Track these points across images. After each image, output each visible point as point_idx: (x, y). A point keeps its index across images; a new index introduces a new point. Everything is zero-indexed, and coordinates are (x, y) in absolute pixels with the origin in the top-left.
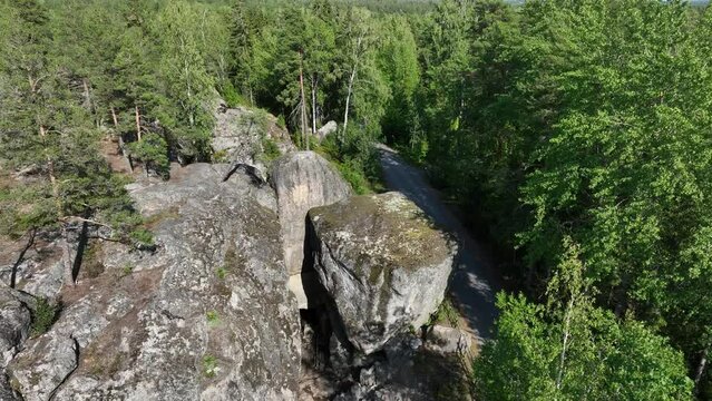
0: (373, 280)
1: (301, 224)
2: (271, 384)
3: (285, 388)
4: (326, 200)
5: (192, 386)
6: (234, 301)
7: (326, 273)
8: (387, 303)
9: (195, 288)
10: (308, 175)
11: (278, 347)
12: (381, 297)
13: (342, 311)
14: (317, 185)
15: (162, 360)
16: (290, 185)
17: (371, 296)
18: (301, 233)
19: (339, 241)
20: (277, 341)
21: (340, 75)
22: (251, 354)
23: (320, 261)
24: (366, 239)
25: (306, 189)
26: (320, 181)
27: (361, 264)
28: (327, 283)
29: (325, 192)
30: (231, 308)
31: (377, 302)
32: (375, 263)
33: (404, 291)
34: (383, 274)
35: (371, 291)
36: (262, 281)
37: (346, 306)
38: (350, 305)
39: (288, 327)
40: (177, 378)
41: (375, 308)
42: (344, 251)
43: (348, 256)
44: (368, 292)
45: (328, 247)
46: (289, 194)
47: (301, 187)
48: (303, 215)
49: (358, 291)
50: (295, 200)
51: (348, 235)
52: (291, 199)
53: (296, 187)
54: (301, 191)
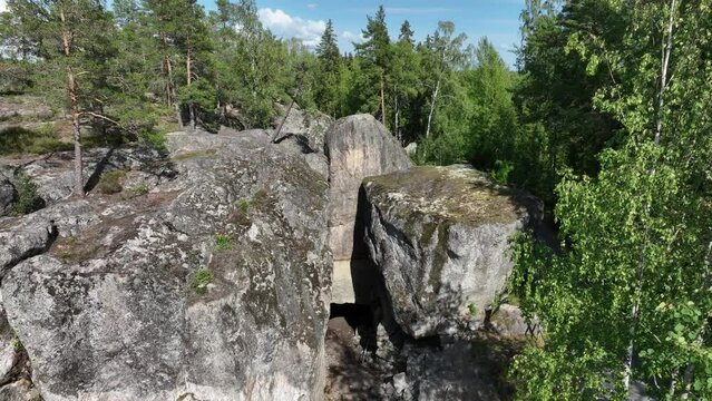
0: (426, 240)
1: (354, 195)
2: (285, 334)
3: (302, 342)
4: (383, 168)
5: (177, 298)
6: (253, 233)
7: (374, 243)
8: (441, 269)
9: (211, 212)
10: (363, 138)
11: (300, 293)
12: (435, 262)
13: (389, 284)
14: (373, 151)
15: (145, 260)
16: (344, 148)
17: (423, 262)
18: (353, 209)
19: (390, 202)
20: (300, 288)
21: (422, 90)
22: (261, 287)
23: (369, 231)
24: (422, 199)
25: (361, 155)
26: (377, 147)
27: (413, 222)
28: (376, 256)
29: (383, 161)
30: (248, 239)
31: (429, 267)
32: (429, 220)
33: (461, 252)
34: (437, 231)
35: (422, 255)
36: (292, 224)
37: (394, 278)
38: (398, 276)
39: (316, 277)
40: (159, 283)
41: (427, 276)
42: (395, 212)
43: (398, 216)
44: (419, 257)
45: (378, 210)
46: (342, 158)
47: (356, 151)
48: (357, 185)
49: (409, 258)
50: (349, 167)
51: (401, 196)
52: (344, 165)
53: (350, 151)
54: (356, 156)
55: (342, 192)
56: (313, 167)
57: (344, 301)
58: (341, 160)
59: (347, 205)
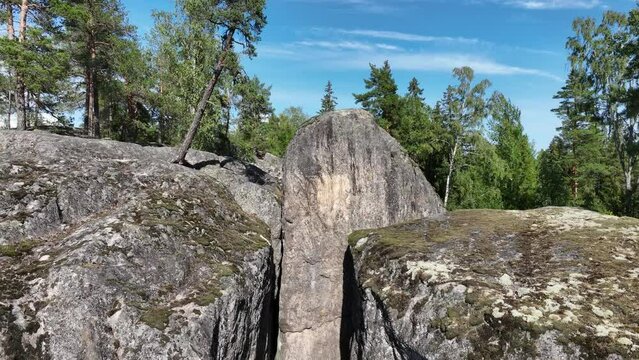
1: (334, 269)
4: (392, 215)
10: (351, 151)
14: (372, 176)
16: (311, 171)
18: (332, 296)
19: (413, 284)
21: (438, 147)
24: (505, 279)
25: (347, 186)
26: (380, 169)
29: (391, 198)
42: (429, 314)
43: (441, 330)
45: (380, 304)
46: (308, 191)
47: (337, 178)
48: (339, 246)
50: (322, 209)
51: (442, 268)
52: (312, 205)
53: (325, 176)
54: (337, 188)
55: (309, 262)
56: (248, 208)
58: (307, 194)
59: (318, 289)
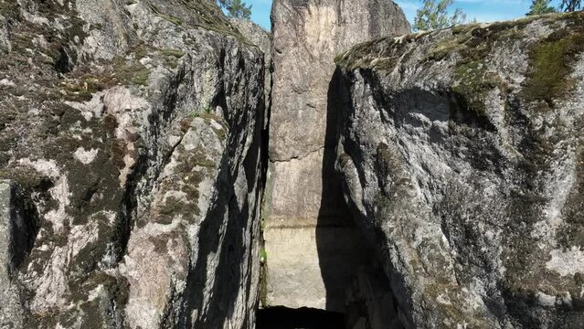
0: (545, 91)
1: (320, 97)
13: (403, 254)
17: (532, 168)
18: (317, 126)
19: (401, 47)
29: (374, 28)
31: (561, 183)
32: (544, 33)
35: (530, 142)
37: (416, 238)
41: (553, 214)
42: (417, 58)
43: (429, 61)
44: (511, 153)
46: (296, 22)
47: (323, 10)
49: (466, 169)
50: (309, 40)
52: (300, 37)
53: (312, 8)
54: (323, 20)
55: (297, 91)
57: (299, 303)
58: (295, 25)
59: (304, 118)
